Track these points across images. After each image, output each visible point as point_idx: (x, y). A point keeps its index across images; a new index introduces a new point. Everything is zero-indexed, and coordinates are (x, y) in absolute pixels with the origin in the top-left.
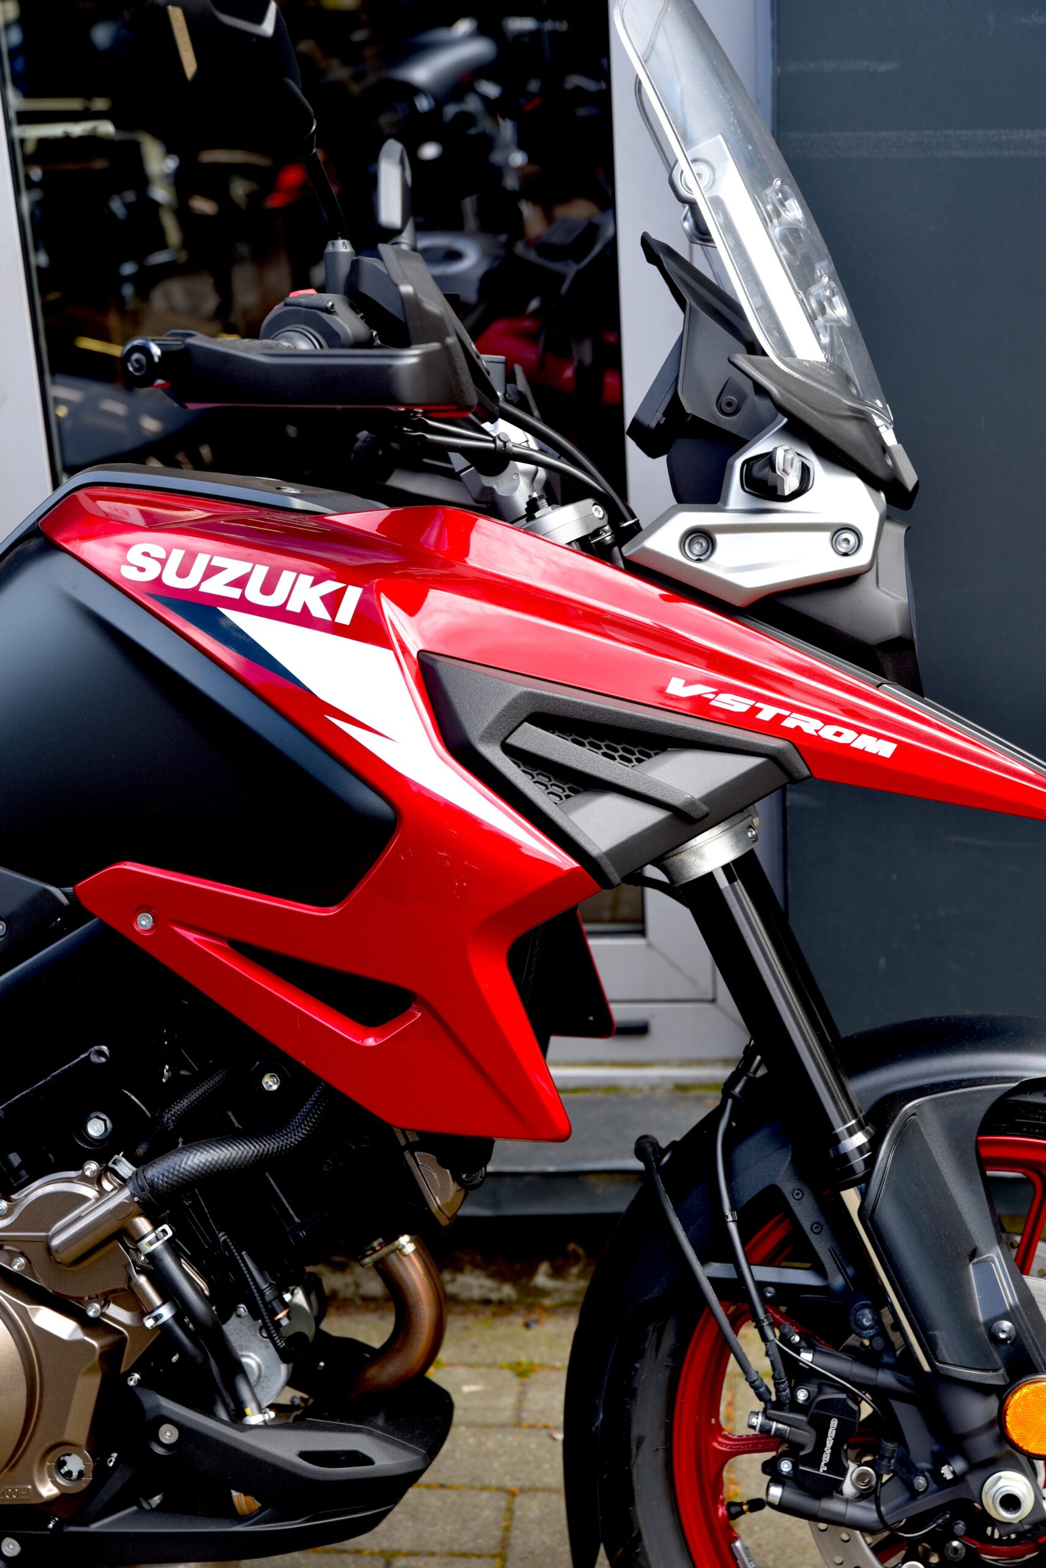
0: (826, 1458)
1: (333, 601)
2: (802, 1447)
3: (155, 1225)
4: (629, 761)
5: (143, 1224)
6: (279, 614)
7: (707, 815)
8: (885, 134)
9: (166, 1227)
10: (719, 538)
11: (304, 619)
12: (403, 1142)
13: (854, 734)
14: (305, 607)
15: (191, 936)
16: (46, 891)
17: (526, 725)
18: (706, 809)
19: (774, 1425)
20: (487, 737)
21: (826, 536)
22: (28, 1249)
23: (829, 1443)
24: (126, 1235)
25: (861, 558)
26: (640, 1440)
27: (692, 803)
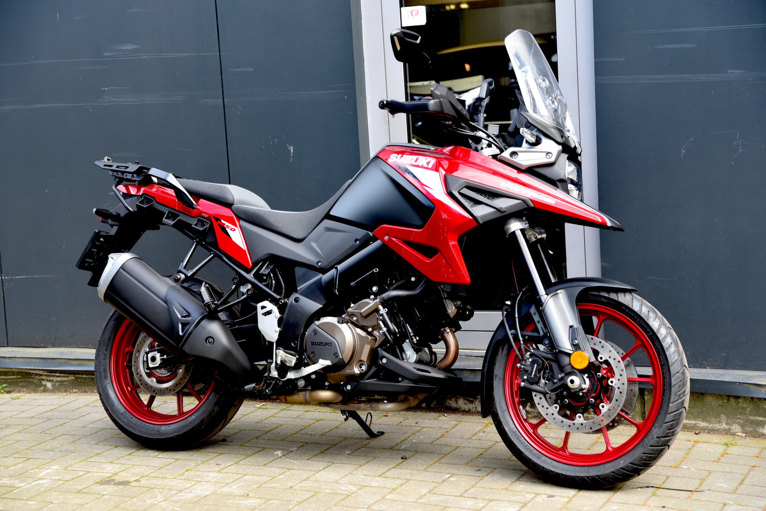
0: (533, 374)
1: (428, 163)
2: (528, 371)
3: (384, 308)
4: (489, 199)
5: (381, 307)
6: (417, 166)
7: (505, 211)
8: (622, 77)
9: (386, 309)
10: (519, 154)
11: (422, 167)
12: (443, 297)
13: (545, 198)
14: (423, 165)
15: (394, 239)
16: (368, 233)
17: (465, 188)
18: (505, 210)
19: (522, 366)
20: (455, 190)
21: (545, 154)
22: (357, 315)
23: (534, 370)
24: (377, 310)
25: (552, 160)
26: (496, 376)
27: (501, 208)
